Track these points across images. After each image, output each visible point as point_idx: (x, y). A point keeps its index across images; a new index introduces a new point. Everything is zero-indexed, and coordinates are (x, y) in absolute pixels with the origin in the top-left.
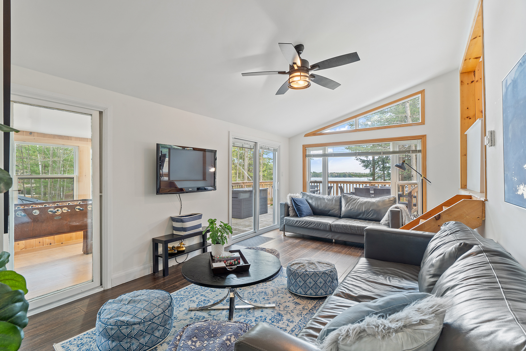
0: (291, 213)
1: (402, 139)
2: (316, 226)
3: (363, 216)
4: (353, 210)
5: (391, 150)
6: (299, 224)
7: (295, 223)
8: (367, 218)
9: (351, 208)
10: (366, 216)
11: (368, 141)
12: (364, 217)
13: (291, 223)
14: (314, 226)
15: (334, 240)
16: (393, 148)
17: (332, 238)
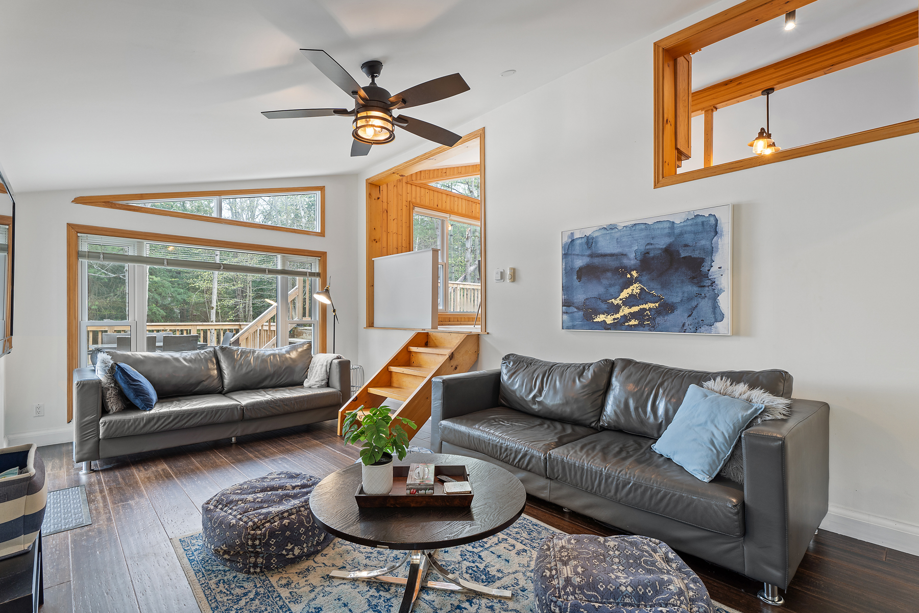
0: (113, 405)
1: (296, 251)
2: (208, 417)
3: (271, 380)
4: (252, 373)
5: (279, 267)
6: (156, 426)
7: (145, 425)
8: (278, 383)
9: (247, 371)
10: (276, 380)
11: (244, 246)
12: (273, 382)
13: (129, 428)
14: (202, 419)
15: (233, 439)
16: (284, 264)
17: (231, 436)
